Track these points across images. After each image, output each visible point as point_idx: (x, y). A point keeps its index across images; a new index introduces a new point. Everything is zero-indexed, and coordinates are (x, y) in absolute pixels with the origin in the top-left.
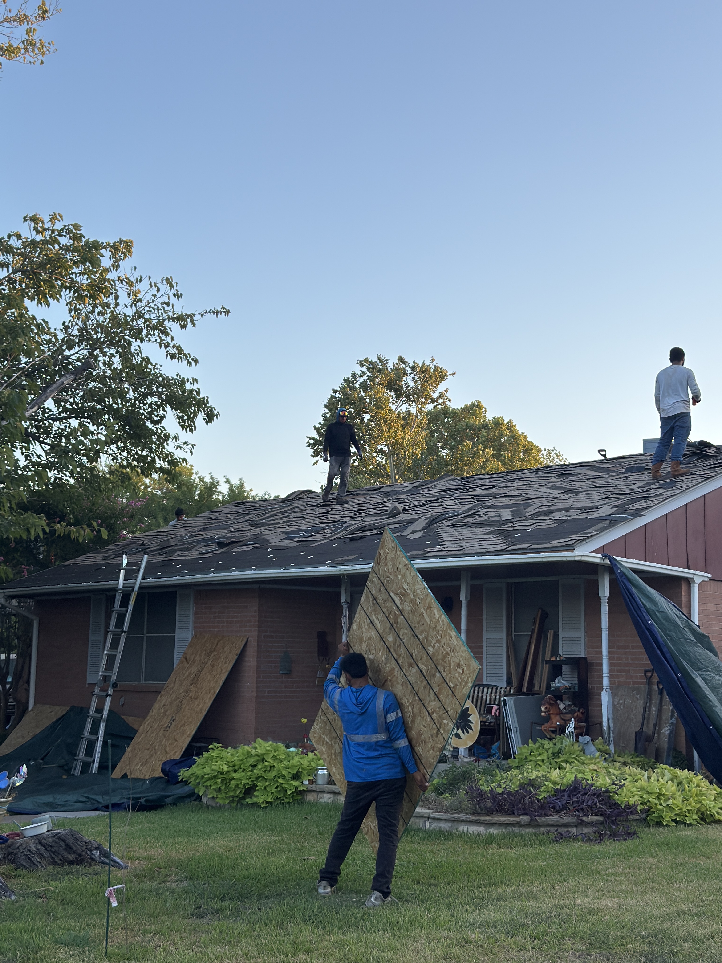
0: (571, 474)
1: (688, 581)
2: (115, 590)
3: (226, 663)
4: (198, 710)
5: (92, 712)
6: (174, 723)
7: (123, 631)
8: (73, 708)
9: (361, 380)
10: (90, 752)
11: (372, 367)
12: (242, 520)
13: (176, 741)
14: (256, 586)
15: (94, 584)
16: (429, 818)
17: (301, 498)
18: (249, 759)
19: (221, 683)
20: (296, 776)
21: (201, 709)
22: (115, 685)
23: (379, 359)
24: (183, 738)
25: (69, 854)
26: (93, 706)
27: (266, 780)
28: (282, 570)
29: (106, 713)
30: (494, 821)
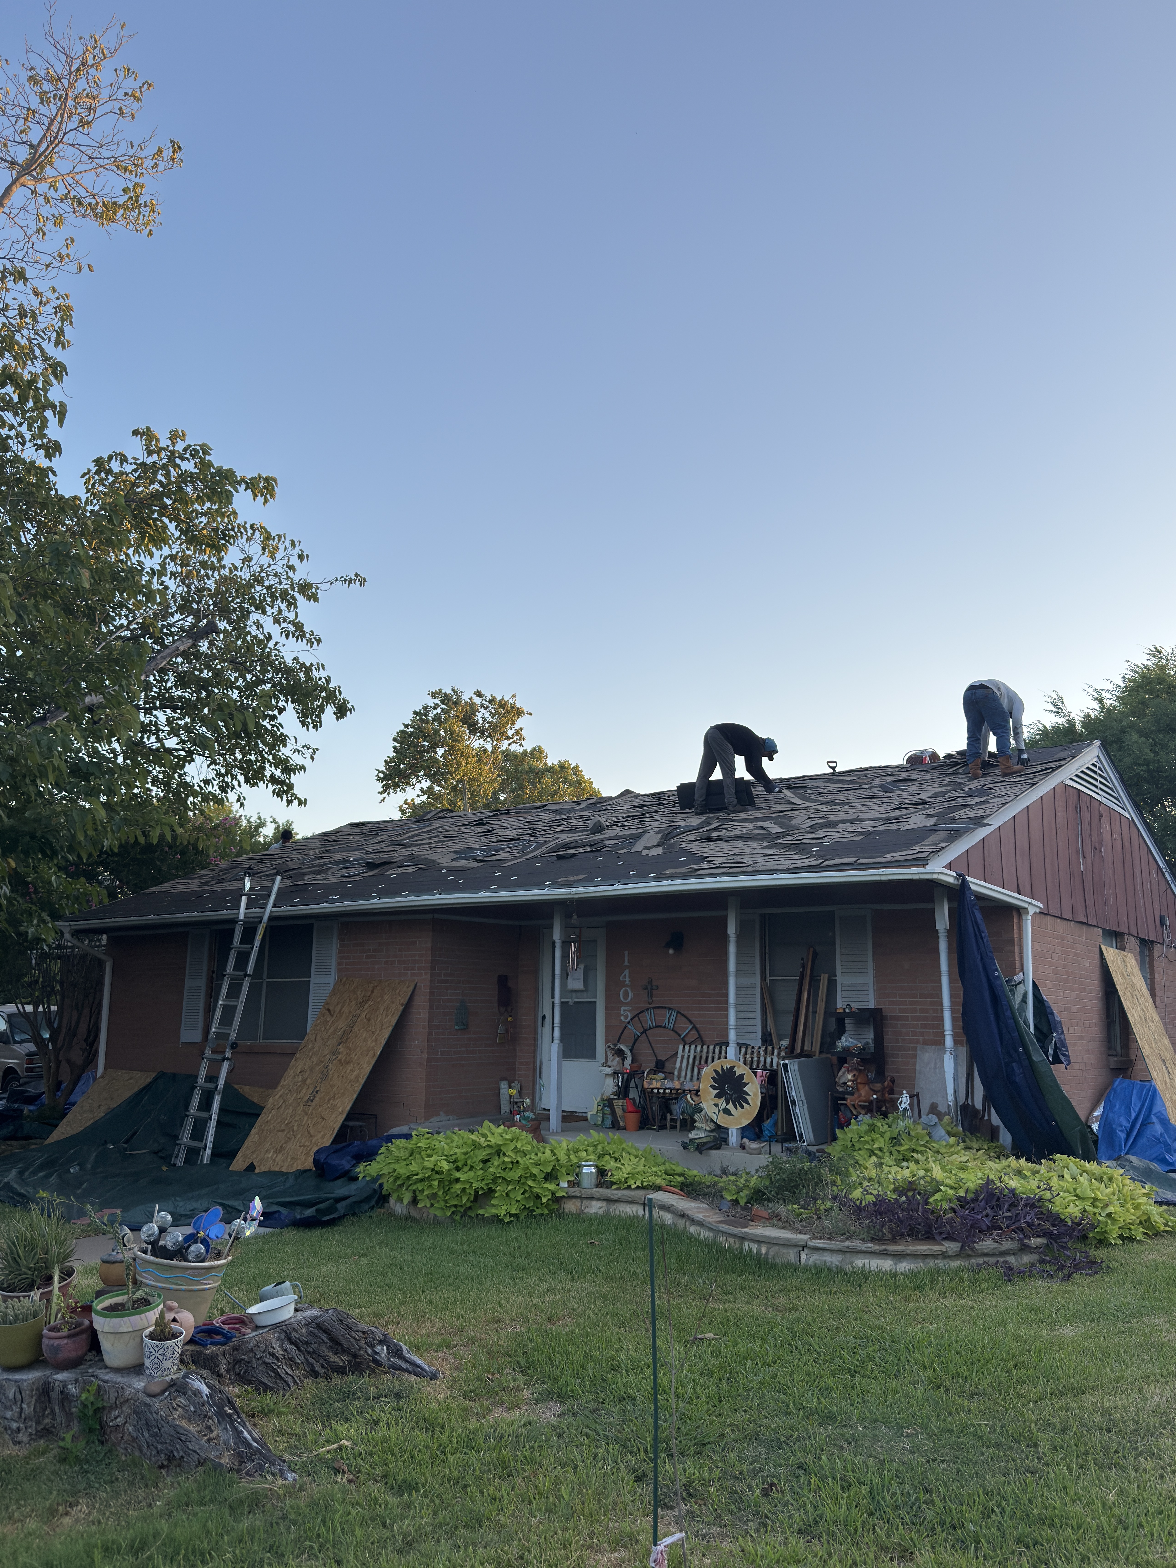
0: (805, 787)
1: (1019, 911)
2: (234, 921)
3: (387, 1016)
4: (353, 1077)
5: (201, 1081)
6: (318, 1096)
7: (246, 975)
8: (161, 1075)
9: (435, 712)
10: (199, 1133)
11: (446, 699)
12: (373, 841)
13: (324, 1119)
14: (430, 916)
15: (200, 914)
16: (803, 1247)
17: (440, 818)
18: (477, 1152)
19: (383, 1042)
20: (551, 1176)
21: (357, 1077)
22: (234, 1046)
23: (453, 690)
24: (334, 1116)
25: (336, 1353)
26: (203, 1073)
27: (509, 1183)
28: (481, 894)
29: (221, 1082)
30: (909, 1252)
